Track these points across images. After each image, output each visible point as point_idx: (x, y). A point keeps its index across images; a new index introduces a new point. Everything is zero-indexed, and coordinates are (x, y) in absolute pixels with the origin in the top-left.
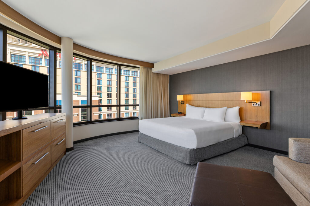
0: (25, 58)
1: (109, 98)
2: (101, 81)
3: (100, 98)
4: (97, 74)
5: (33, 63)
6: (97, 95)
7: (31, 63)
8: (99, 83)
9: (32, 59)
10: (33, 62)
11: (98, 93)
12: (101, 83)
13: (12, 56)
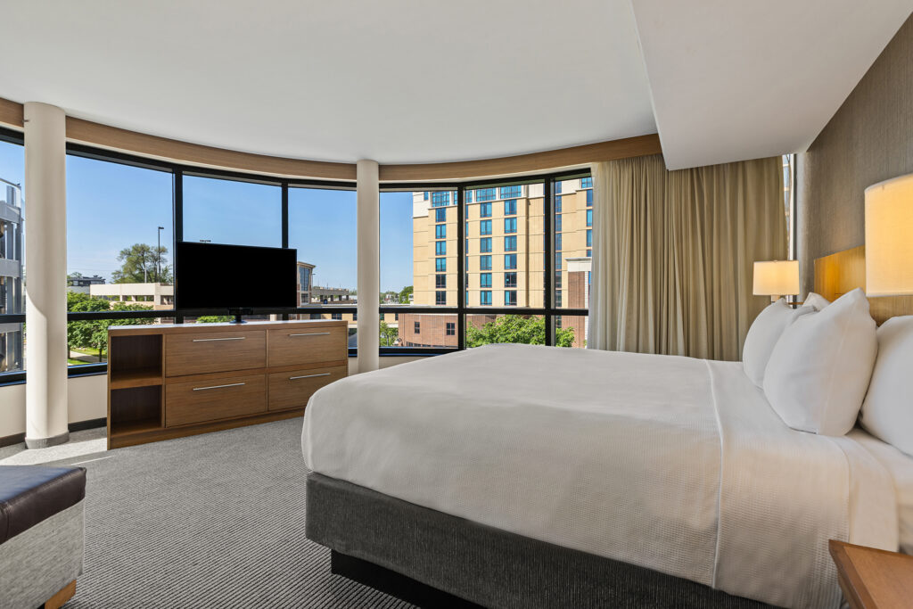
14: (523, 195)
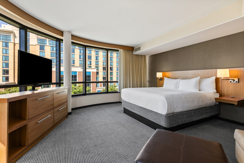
0: (46, 41)
1: (104, 70)
2: (98, 57)
3: (98, 70)
4: (95, 51)
5: (51, 45)
6: (95, 68)
7: (50, 45)
8: (97, 59)
9: (51, 42)
10: (51, 43)
11: (96, 67)
12: (98, 59)
13: (38, 40)
14: (12, 41)
